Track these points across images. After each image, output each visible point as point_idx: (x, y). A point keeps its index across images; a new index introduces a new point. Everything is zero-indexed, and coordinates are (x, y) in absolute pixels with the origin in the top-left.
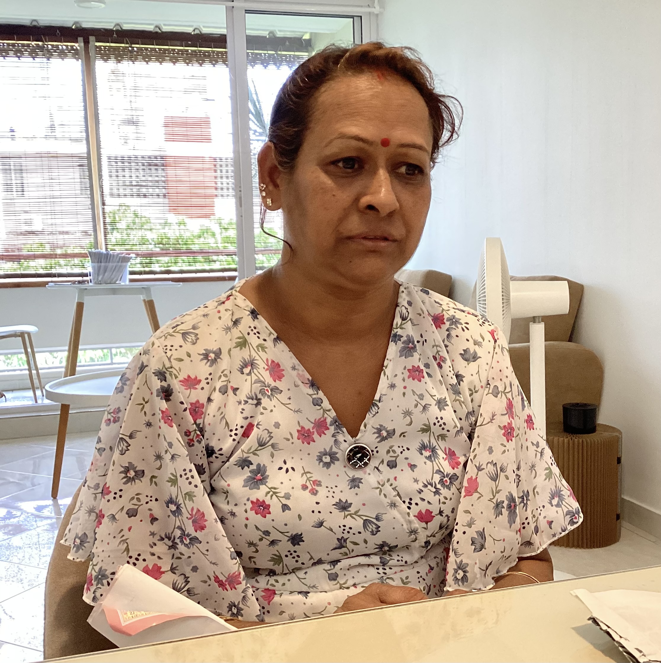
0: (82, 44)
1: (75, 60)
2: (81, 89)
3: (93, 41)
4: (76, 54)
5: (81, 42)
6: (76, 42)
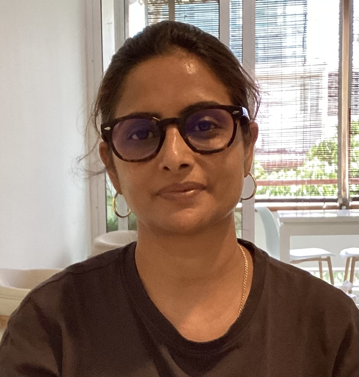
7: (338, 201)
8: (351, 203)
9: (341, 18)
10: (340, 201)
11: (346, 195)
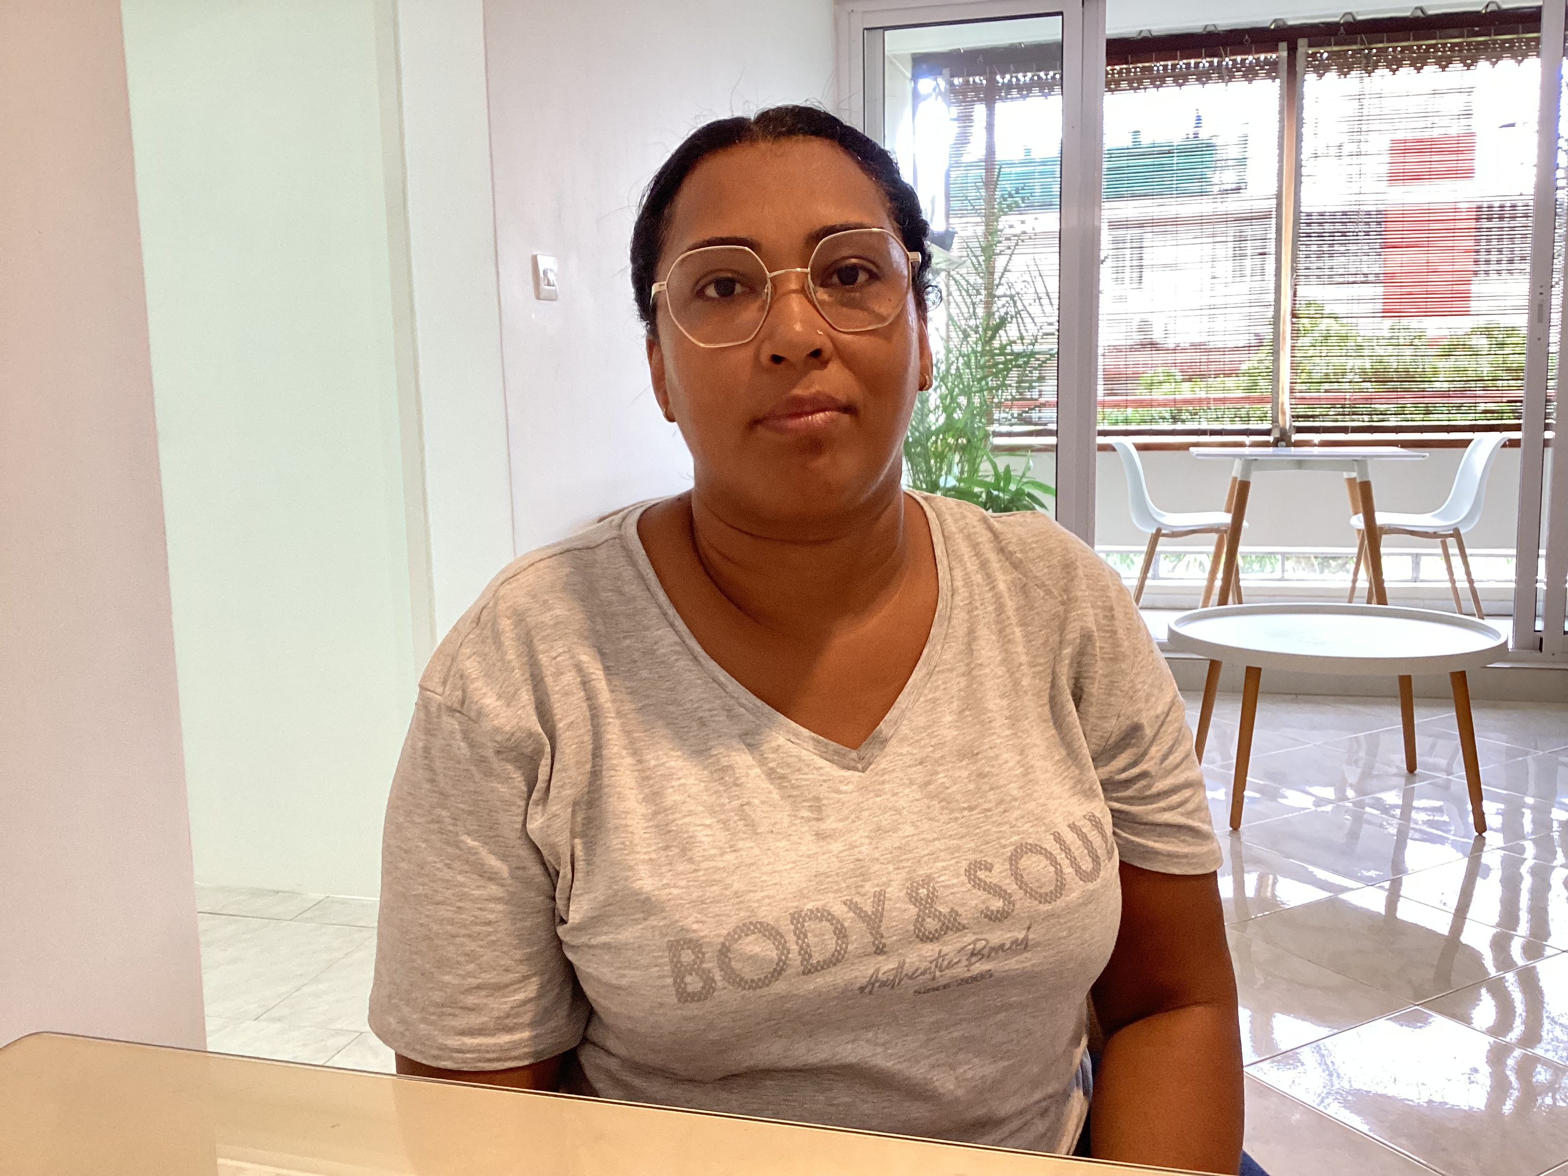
0: (1285, 54)
1: (1270, 81)
2: (1276, 126)
3: (1303, 47)
4: (1272, 70)
5: (1283, 50)
6: (1275, 49)
7: (1273, 432)
8: (1296, 437)
9: (1281, 121)
10: (1276, 434)
11: (1285, 422)
